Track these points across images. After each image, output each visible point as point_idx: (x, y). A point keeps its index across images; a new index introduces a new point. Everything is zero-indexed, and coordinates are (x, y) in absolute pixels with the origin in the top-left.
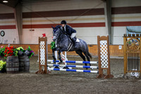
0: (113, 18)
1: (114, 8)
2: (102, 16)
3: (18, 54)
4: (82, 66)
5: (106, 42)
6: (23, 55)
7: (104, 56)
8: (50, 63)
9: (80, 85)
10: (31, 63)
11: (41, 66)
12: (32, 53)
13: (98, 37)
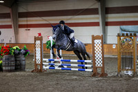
0: (107, 18)
1: (108, 8)
2: (97, 16)
3: (14, 53)
4: (77, 65)
5: (100, 41)
6: (19, 54)
7: (98, 55)
8: (45, 62)
9: (74, 83)
10: (27, 62)
11: (36, 65)
12: (27, 52)
13: (93, 36)
